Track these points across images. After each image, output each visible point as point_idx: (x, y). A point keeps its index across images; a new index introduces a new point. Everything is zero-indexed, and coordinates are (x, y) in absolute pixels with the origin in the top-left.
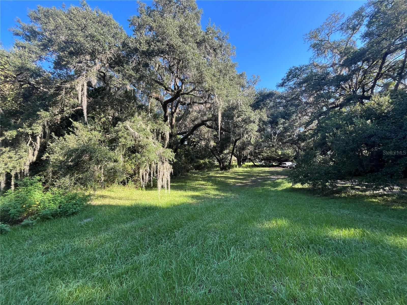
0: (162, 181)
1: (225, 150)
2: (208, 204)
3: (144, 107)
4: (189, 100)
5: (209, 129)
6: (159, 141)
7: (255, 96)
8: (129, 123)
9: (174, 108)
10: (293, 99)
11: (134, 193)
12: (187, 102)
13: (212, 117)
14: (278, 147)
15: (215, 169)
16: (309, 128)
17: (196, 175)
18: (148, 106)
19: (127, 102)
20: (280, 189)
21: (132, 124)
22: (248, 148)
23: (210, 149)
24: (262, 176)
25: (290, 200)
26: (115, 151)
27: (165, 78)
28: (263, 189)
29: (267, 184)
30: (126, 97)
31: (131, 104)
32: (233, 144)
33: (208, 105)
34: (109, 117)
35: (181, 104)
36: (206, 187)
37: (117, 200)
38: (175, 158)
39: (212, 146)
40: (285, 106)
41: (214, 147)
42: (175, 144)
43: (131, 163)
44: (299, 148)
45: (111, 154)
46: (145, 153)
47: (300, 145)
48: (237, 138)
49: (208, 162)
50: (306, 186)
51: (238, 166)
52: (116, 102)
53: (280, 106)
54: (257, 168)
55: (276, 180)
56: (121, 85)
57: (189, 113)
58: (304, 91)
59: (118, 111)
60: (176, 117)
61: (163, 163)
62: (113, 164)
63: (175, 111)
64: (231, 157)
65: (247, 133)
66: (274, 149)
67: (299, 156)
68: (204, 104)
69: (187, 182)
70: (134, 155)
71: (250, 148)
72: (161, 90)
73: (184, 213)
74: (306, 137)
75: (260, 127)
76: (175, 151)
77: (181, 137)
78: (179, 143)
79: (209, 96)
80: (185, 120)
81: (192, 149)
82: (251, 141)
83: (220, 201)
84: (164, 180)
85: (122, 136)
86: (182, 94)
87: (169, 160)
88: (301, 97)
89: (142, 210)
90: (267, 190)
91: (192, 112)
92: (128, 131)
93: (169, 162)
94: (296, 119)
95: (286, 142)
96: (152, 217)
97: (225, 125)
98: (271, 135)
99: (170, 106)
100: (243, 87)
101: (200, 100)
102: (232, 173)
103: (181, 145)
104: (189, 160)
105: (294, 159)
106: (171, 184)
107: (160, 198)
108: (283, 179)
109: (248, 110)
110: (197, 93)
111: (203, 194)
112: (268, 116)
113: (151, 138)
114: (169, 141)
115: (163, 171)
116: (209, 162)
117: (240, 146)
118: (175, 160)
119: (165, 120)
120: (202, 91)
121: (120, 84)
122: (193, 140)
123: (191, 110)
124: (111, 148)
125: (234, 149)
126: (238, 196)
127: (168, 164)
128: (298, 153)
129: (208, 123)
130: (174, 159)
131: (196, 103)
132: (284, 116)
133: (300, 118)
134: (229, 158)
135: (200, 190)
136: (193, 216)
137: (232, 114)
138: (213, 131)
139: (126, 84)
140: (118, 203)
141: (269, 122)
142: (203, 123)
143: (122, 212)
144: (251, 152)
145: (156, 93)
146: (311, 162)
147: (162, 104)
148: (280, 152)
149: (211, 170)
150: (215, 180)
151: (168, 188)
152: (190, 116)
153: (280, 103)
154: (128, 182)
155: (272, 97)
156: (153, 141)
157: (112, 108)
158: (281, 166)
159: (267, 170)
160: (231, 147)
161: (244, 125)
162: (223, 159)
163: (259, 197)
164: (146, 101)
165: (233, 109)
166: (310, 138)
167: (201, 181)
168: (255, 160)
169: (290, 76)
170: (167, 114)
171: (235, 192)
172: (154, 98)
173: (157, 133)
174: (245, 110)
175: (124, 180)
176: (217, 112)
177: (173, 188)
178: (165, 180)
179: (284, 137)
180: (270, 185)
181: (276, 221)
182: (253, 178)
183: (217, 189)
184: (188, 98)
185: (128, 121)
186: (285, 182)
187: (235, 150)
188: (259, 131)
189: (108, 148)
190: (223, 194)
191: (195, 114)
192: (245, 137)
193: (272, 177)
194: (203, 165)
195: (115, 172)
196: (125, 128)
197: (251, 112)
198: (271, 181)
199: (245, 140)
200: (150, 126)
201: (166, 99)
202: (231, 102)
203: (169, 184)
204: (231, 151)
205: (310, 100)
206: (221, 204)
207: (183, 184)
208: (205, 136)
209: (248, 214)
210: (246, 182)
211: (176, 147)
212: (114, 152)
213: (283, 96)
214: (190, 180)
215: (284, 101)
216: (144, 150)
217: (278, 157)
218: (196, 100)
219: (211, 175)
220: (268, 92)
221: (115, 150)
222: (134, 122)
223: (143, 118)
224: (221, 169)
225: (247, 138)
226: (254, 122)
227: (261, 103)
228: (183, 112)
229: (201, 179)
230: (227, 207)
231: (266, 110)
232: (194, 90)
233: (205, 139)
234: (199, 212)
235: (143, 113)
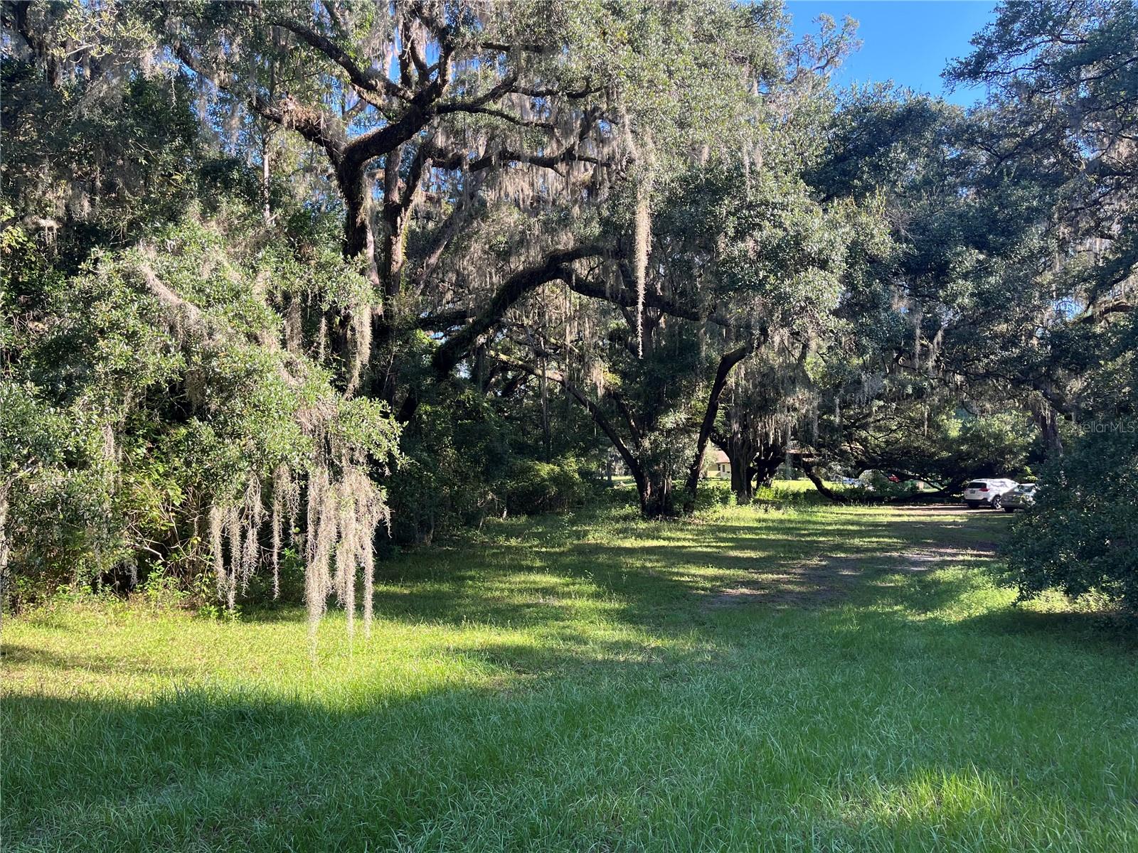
0: (333, 569)
1: (666, 412)
2: (577, 694)
3: (236, 175)
4: (482, 140)
5: (585, 298)
6: (315, 356)
7: (833, 125)
8: (152, 254)
9: (401, 183)
10: (1028, 143)
11: (180, 637)
12: (468, 154)
13: (604, 234)
14: (946, 401)
15: (614, 512)
16: (1107, 299)
17: (513, 542)
18: (260, 168)
19: (140, 140)
20: (952, 615)
21: (167, 259)
22: (790, 401)
23: (592, 407)
24: (858, 550)
25: (1007, 676)
26: (75, 409)
27: (350, 21)
28: (864, 618)
29: (884, 592)
30: (136, 114)
31: (166, 156)
32: (709, 379)
33: (583, 173)
34: (43, 223)
35: (435, 165)
36: (566, 602)
37: (82, 672)
38: (402, 448)
39: (601, 392)
40: (987, 183)
41: (612, 395)
42: (404, 379)
43: (166, 475)
44: (1057, 404)
45: (52, 419)
46: (241, 416)
47: (1062, 388)
48: (733, 347)
49: (580, 472)
50: (1092, 602)
51: (733, 497)
52: (77, 143)
53: (963, 184)
54: (835, 509)
55: (931, 571)
56: (107, 49)
57: (481, 211)
58: (1089, 105)
59: (93, 191)
60: (412, 233)
61: (337, 474)
62: (60, 478)
63: (406, 200)
64: (701, 447)
65: (786, 322)
66: (925, 409)
67: (1057, 450)
68: (562, 167)
69: (463, 579)
70: (183, 431)
71: (802, 401)
72: (329, 86)
73: (448, 741)
74: (1098, 346)
75: (852, 287)
76: (405, 412)
77: (437, 338)
78: (425, 372)
79: (589, 119)
80: (460, 250)
81: (494, 403)
82: (808, 367)
83: (642, 677)
84: (340, 564)
85: (114, 326)
86: (443, 110)
87: (370, 457)
88: (1070, 137)
89: (217, 725)
90: (887, 624)
91: (497, 205)
92: (145, 300)
93: (368, 469)
94: (1044, 251)
95: (988, 374)
96: (271, 762)
97: (670, 278)
98: (910, 337)
99: (380, 174)
100: (767, 75)
101: (540, 143)
102: (701, 533)
103: (439, 380)
104: (477, 462)
105: (1029, 461)
106: (382, 588)
107: (316, 661)
108: (969, 565)
109: (791, 198)
110: (522, 107)
111: (551, 643)
112: (895, 234)
113: (271, 338)
114: (373, 357)
115: (337, 518)
116: (584, 473)
117: (746, 390)
118: (403, 461)
119: (353, 244)
120: (550, 92)
121: (105, 41)
122: (503, 357)
123: (489, 196)
124: (53, 393)
125: (712, 409)
126: (735, 651)
127: (366, 481)
128: (1049, 431)
129: (581, 268)
130: (396, 452)
131: (516, 157)
132: (982, 236)
133: (1063, 244)
134: (689, 453)
135: (534, 622)
136: (492, 758)
137: (710, 218)
138: (605, 313)
139: (138, 44)
140: (89, 688)
141: (902, 264)
142: (555, 267)
143: (110, 737)
144: (805, 423)
145: (304, 98)
146: (1118, 476)
147: (334, 160)
148: (954, 428)
149: (592, 518)
150: (617, 566)
151: (360, 607)
152: (485, 228)
153: (961, 165)
154: (142, 577)
155: (918, 133)
156: (287, 355)
157: (62, 172)
158: (957, 501)
159: (885, 520)
160: (702, 393)
161: (772, 279)
162: (655, 458)
163: (844, 656)
164: (251, 141)
165: (715, 193)
166: (1116, 353)
167: (541, 570)
168: (824, 465)
169: (1014, 21)
170: (364, 216)
171: (719, 630)
172: (290, 126)
173: (304, 310)
174: (779, 199)
175: (122, 566)
176: (631, 208)
177: (388, 607)
178: (346, 567)
179: (979, 343)
180: (898, 595)
181: (937, 787)
182: (815, 561)
183: (624, 617)
184: (477, 131)
185: (149, 243)
186: (979, 580)
187: (720, 414)
188: (847, 310)
189: (36, 390)
190: (654, 642)
191: (511, 218)
192: (777, 339)
193: (911, 554)
194: (553, 490)
195: (75, 519)
196: (129, 285)
197: (808, 211)
198: (905, 573)
199: (776, 361)
200: (266, 272)
201: (353, 134)
202: (705, 156)
203: (370, 589)
204: (699, 420)
205: (1114, 155)
206: (645, 693)
207: (446, 587)
208: (562, 335)
209: (785, 747)
210: (778, 581)
211: (411, 391)
212: (69, 414)
213: (980, 130)
214: (482, 565)
215: (983, 157)
216: (237, 404)
217: (945, 454)
218: (516, 142)
219: (591, 539)
220: (900, 102)
221: (71, 402)
222: (178, 252)
223: (231, 232)
224: (643, 509)
225: (783, 351)
226: (823, 264)
227: (864, 164)
228: (447, 208)
229: (538, 564)
230: (678, 710)
231: (889, 203)
232: (508, 86)
233: (560, 352)
234: (527, 735)
235: (232, 207)
